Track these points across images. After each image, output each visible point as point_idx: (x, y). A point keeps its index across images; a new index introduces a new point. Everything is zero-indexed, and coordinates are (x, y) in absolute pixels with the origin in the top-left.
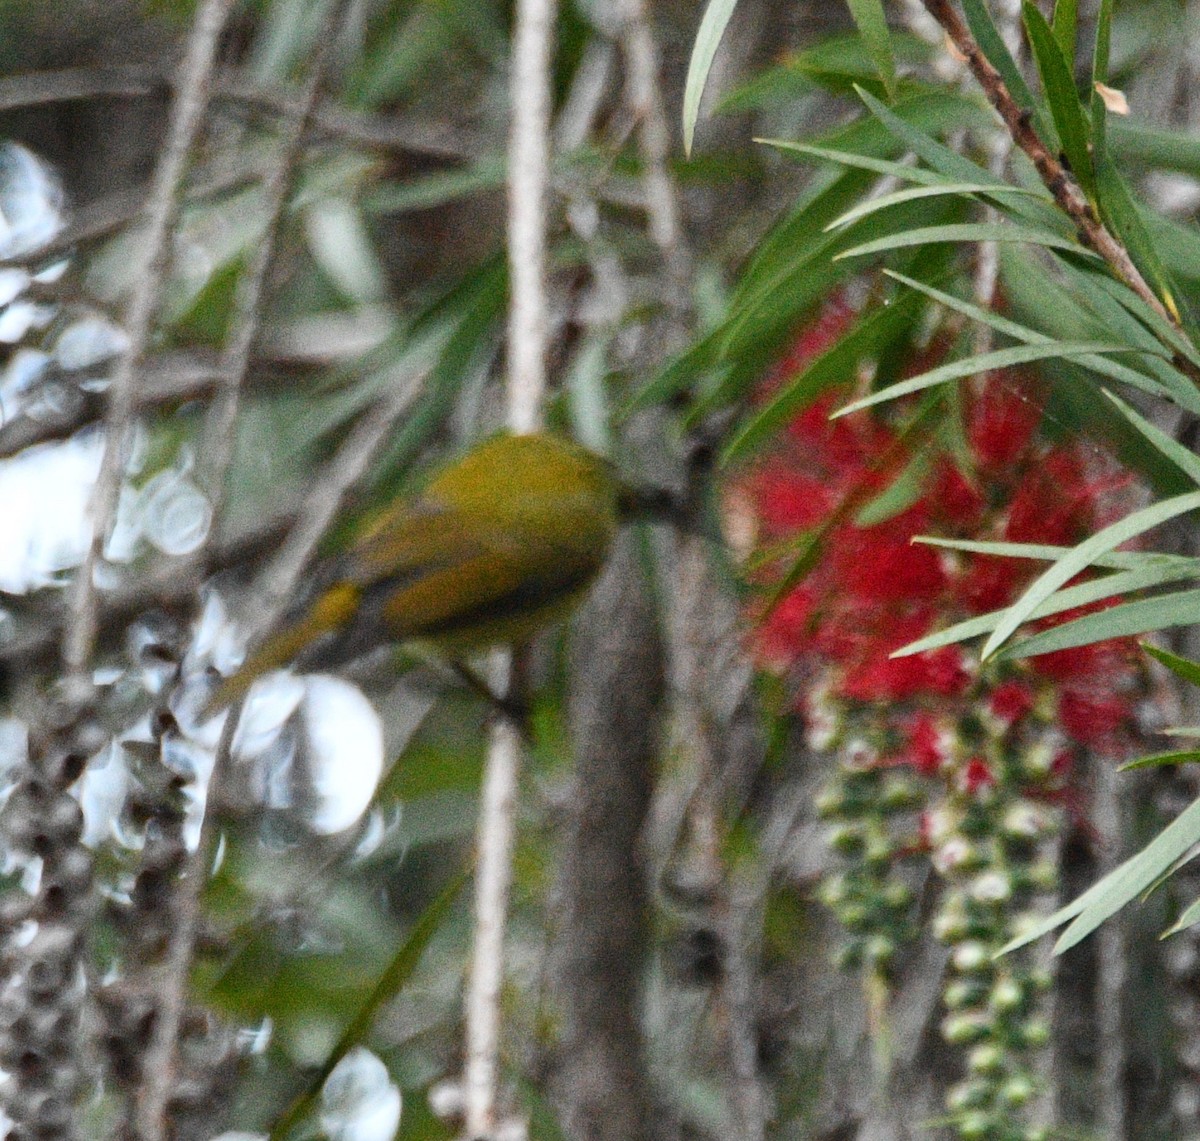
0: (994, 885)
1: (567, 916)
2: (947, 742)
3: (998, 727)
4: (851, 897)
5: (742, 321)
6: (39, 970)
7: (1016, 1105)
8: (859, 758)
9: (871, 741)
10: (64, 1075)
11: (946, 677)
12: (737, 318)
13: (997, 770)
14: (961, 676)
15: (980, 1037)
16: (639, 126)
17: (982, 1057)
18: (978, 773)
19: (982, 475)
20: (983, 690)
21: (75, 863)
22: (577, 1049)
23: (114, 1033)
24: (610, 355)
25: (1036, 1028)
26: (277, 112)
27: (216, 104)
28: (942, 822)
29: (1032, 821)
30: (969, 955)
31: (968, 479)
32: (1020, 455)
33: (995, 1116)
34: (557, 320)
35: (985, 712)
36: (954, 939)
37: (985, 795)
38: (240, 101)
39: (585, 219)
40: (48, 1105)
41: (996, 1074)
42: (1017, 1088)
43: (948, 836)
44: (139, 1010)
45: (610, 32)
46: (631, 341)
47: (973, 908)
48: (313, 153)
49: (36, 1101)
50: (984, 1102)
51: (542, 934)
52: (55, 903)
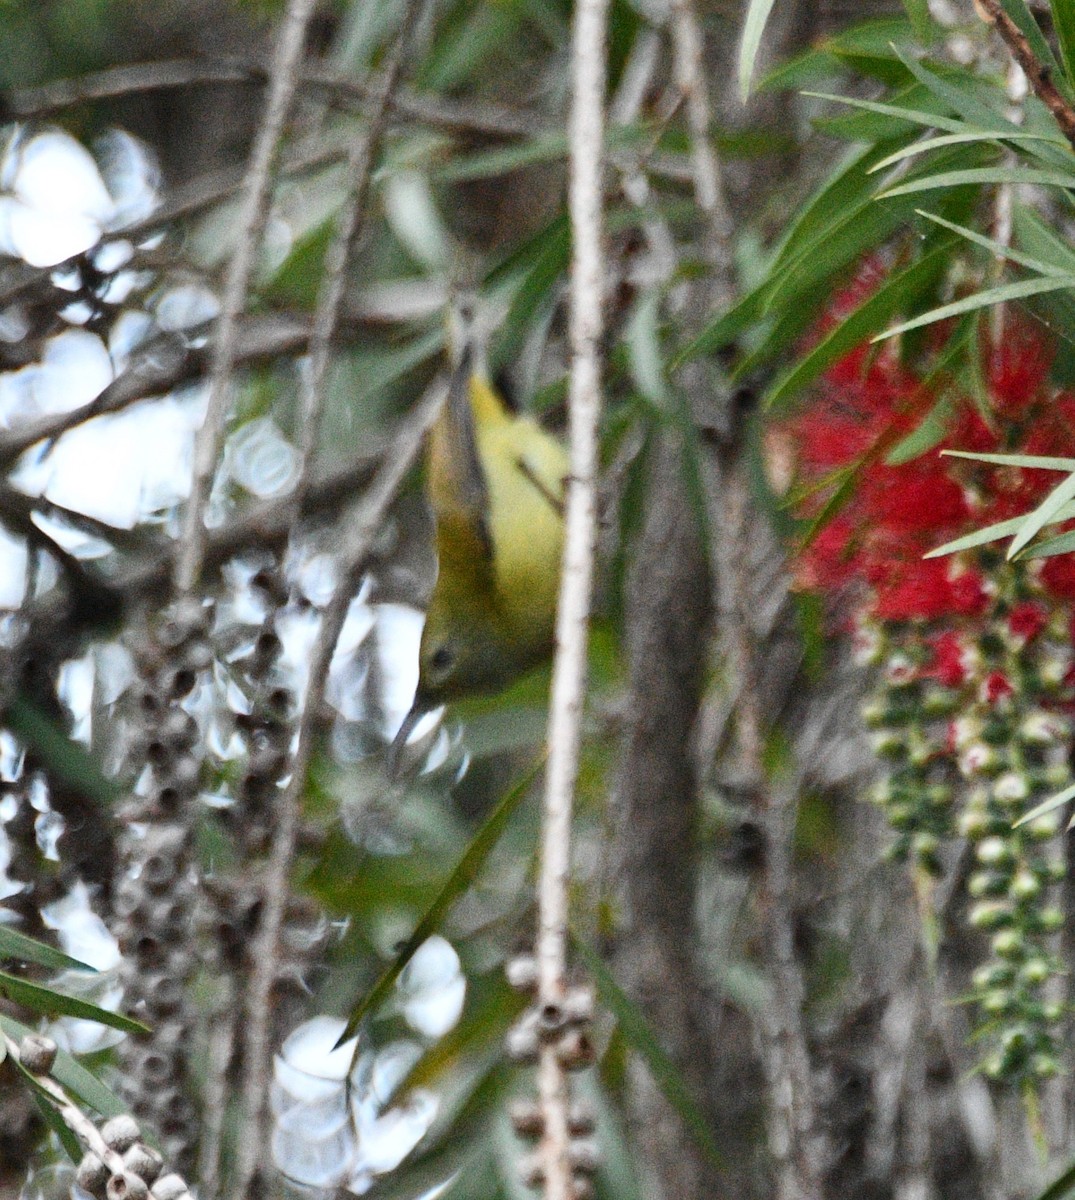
0: (1013, 786)
1: (624, 816)
2: (971, 658)
3: (1016, 644)
4: (897, 798)
5: (785, 279)
6: (154, 864)
7: (1035, 985)
8: (899, 672)
9: (911, 657)
10: (178, 959)
11: (969, 599)
12: (778, 276)
13: (1015, 683)
14: (983, 598)
15: (1002, 923)
16: (684, 103)
17: (1004, 940)
18: (998, 685)
19: (998, 417)
20: (1002, 610)
21: (187, 768)
22: (635, 934)
23: (226, 921)
24: (663, 311)
25: (1052, 915)
26: (358, 95)
27: (305, 88)
28: (966, 729)
29: (1047, 727)
30: (991, 849)
31: (987, 420)
32: (1033, 398)
33: (1016, 993)
34: (614, 279)
35: (1003, 630)
36: (977, 836)
37: (1004, 704)
38: (325, 86)
39: (637, 189)
40: (163, 986)
41: (1017, 956)
42: (1035, 968)
43: (972, 741)
44: (246, 901)
45: (658, 20)
46: (680, 297)
47: (994, 806)
48: (392, 133)
49: (153, 981)
50: (1006, 981)
51: (603, 831)
52: (169, 804)
